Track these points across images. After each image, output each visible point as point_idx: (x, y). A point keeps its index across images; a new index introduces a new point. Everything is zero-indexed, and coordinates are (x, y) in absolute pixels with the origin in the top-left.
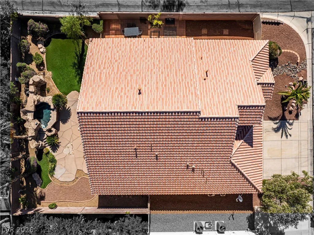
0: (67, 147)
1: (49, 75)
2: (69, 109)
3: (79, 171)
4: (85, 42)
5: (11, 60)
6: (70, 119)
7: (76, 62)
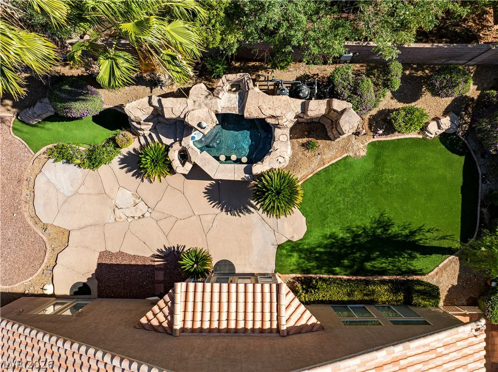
0: (137, 201)
1: (355, 148)
2: (252, 209)
3: (66, 236)
4: (452, 257)
5: (413, 45)
6: (222, 210)
7: (394, 230)
